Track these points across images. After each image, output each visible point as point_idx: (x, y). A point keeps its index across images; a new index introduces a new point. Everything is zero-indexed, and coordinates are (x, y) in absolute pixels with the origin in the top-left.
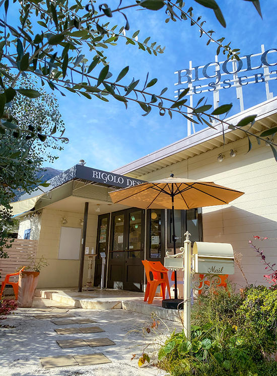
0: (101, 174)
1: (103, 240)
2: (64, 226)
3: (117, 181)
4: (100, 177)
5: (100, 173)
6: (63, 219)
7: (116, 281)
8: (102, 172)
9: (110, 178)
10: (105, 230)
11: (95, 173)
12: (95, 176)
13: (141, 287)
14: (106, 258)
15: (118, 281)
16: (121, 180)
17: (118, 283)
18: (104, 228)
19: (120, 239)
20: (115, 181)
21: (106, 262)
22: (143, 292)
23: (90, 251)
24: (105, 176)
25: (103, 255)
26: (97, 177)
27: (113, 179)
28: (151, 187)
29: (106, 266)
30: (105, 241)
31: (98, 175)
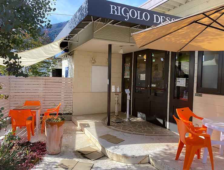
0: (121, 9)
1: (127, 76)
2: (93, 65)
3: (141, 17)
4: (120, 12)
5: (119, 7)
6: (93, 59)
7: (140, 111)
8: (122, 6)
9: (133, 14)
10: (129, 68)
11: (114, 8)
12: (114, 12)
13: (164, 123)
14: (130, 94)
15: (141, 112)
16: (146, 16)
17: (141, 113)
18: (127, 66)
19: (143, 77)
20: (139, 18)
21: (130, 98)
22: (166, 128)
23: (116, 89)
24: (126, 12)
25: (127, 91)
26: (116, 13)
27: (137, 14)
28: (196, 22)
29: (130, 101)
30: (129, 77)
31: (117, 10)
